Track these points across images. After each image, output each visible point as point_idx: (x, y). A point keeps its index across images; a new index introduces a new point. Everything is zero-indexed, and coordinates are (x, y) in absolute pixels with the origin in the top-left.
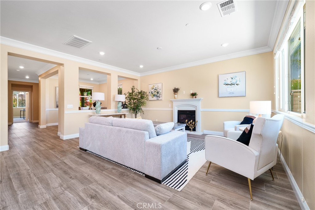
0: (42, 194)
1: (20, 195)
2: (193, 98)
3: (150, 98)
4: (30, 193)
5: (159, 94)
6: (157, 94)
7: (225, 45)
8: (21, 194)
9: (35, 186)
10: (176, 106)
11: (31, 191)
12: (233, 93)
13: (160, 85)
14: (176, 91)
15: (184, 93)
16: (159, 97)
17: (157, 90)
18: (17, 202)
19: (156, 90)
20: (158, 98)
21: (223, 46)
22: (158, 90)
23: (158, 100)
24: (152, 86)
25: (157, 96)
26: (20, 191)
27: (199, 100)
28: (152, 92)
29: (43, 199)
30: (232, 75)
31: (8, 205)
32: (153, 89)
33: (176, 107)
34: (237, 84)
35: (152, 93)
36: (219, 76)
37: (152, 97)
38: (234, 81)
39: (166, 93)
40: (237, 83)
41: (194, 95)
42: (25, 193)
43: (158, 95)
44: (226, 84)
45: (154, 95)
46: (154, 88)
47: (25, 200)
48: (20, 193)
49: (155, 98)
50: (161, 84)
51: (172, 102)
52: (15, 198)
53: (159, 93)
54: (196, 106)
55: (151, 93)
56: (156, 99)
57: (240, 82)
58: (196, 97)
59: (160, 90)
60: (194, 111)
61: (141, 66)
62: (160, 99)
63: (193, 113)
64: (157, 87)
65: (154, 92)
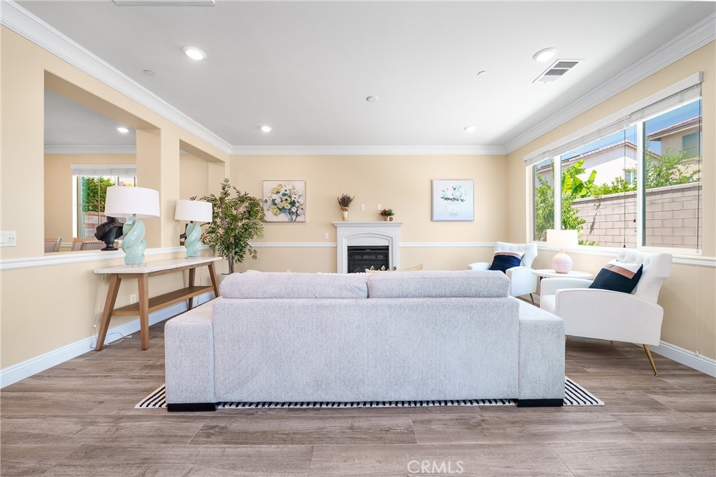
2: (385, 220)
3: (269, 216)
5: (298, 207)
6: (289, 206)
7: (471, 130)
10: (345, 237)
12: (456, 215)
13: (299, 187)
14: (345, 202)
15: (363, 210)
16: (297, 215)
17: (291, 197)
19: (285, 197)
20: (294, 217)
21: (467, 130)
22: (293, 196)
23: (291, 221)
24: (274, 185)
25: (289, 212)
27: (399, 225)
28: (274, 201)
30: (455, 184)
32: (278, 192)
33: (343, 239)
34: (461, 200)
35: (275, 204)
36: (434, 182)
37: (276, 215)
38: (457, 194)
39: (316, 207)
40: (462, 198)
41: (386, 214)
43: (294, 209)
44: (446, 199)
45: (280, 210)
46: (283, 191)
49: (283, 217)
50: (303, 183)
51: (335, 228)
53: (297, 205)
54: (392, 238)
55: (270, 202)
56: (287, 220)
57: (466, 196)
58: (391, 219)
59: (299, 196)
60: (387, 248)
61: (266, 129)
62: (299, 219)
63: (384, 251)
64: (291, 188)
65: (282, 201)
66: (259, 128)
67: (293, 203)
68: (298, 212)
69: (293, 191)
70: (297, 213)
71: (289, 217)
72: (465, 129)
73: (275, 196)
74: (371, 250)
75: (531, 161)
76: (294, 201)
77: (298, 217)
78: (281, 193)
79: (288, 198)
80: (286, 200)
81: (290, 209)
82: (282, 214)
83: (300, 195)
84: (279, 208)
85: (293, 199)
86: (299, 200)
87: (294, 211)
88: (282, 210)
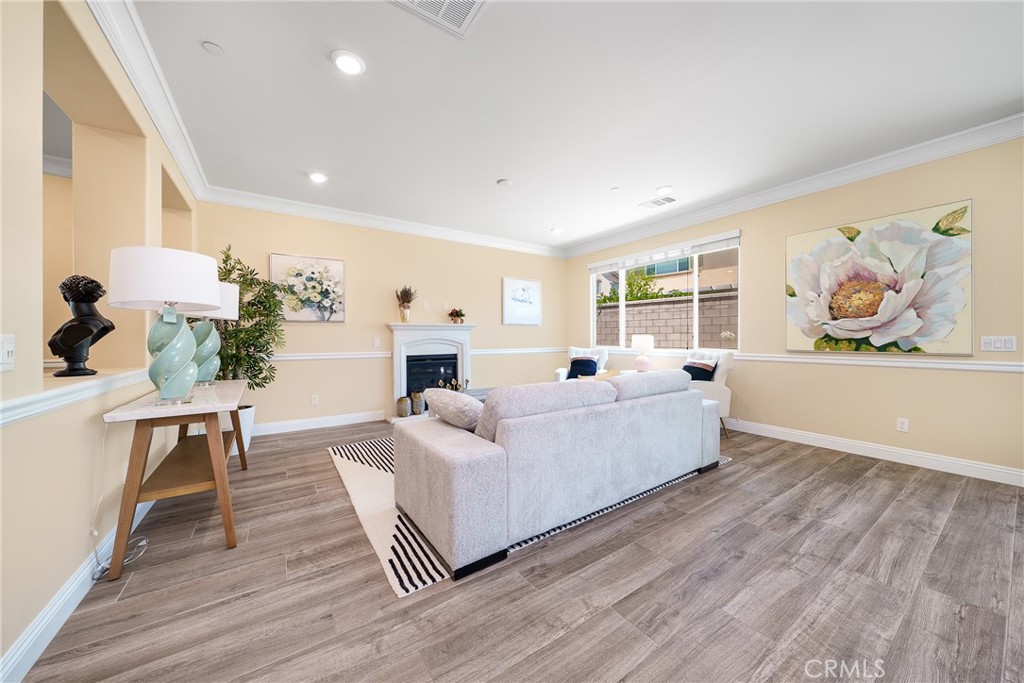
0: (841, 589)
1: (883, 635)
2: (455, 323)
3: (286, 311)
4: (858, 614)
5: (333, 300)
6: (319, 298)
8: (879, 637)
9: (823, 619)
11: (849, 616)
12: (525, 319)
13: (336, 270)
14: (405, 297)
15: (427, 309)
16: (332, 311)
17: (321, 284)
18: (907, 623)
19: (313, 283)
20: (327, 314)
22: (326, 283)
23: (322, 320)
24: (290, 263)
25: (319, 307)
26: (871, 648)
27: (470, 328)
28: (290, 287)
29: (852, 579)
31: (935, 638)
32: (299, 275)
33: (403, 347)
34: (530, 302)
35: (293, 293)
36: (505, 281)
37: (295, 310)
41: (456, 315)
42: (871, 627)
43: (327, 303)
45: (303, 302)
46: (308, 274)
47: (886, 612)
48: (881, 642)
49: (309, 313)
51: (391, 331)
52: (906, 639)
53: (332, 296)
54: (462, 344)
56: (314, 318)
58: (462, 321)
59: (336, 284)
60: (454, 357)
61: (318, 178)
62: (334, 317)
63: (451, 361)
64: (322, 270)
65: (306, 289)
66: (306, 175)
67: (325, 294)
68: (334, 307)
69: (325, 275)
70: (331, 309)
71: (319, 314)
72: (552, 230)
73: (292, 281)
74: (432, 360)
75: (596, 269)
76: (327, 290)
77: (334, 315)
78: (304, 277)
79: (317, 285)
80: (314, 287)
81: (319, 302)
82: (305, 309)
83: (338, 283)
84: (300, 300)
85: (325, 287)
86: (336, 290)
87: (327, 305)
88: (306, 302)
